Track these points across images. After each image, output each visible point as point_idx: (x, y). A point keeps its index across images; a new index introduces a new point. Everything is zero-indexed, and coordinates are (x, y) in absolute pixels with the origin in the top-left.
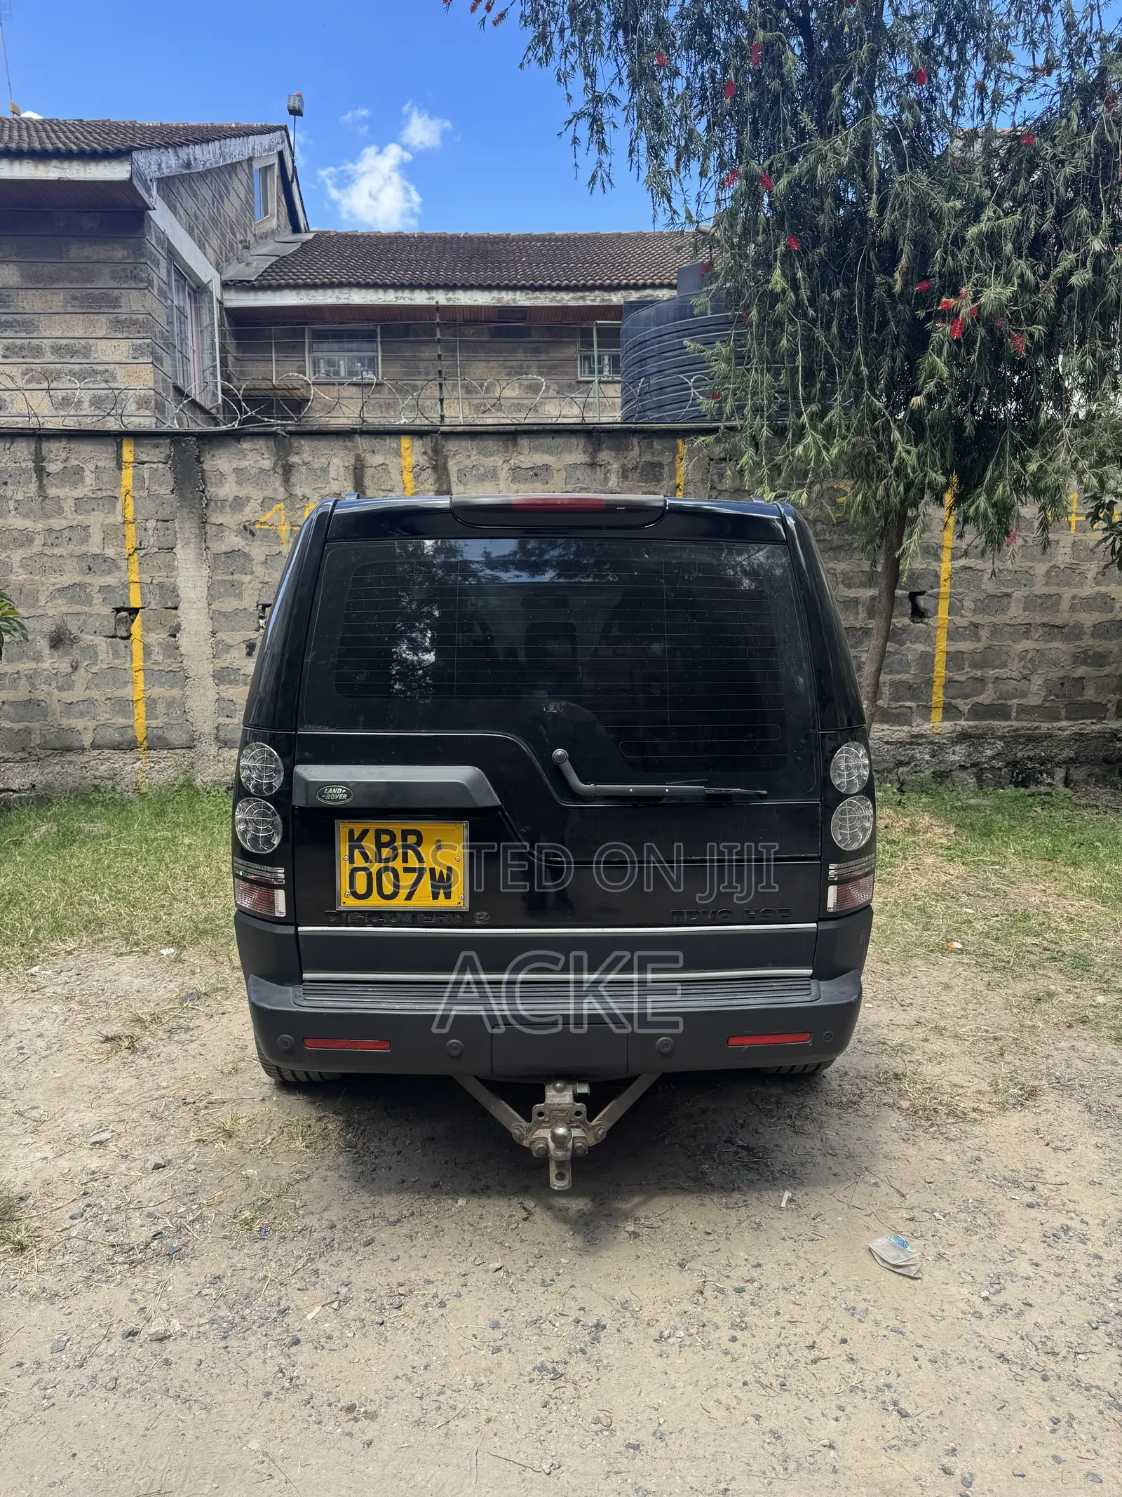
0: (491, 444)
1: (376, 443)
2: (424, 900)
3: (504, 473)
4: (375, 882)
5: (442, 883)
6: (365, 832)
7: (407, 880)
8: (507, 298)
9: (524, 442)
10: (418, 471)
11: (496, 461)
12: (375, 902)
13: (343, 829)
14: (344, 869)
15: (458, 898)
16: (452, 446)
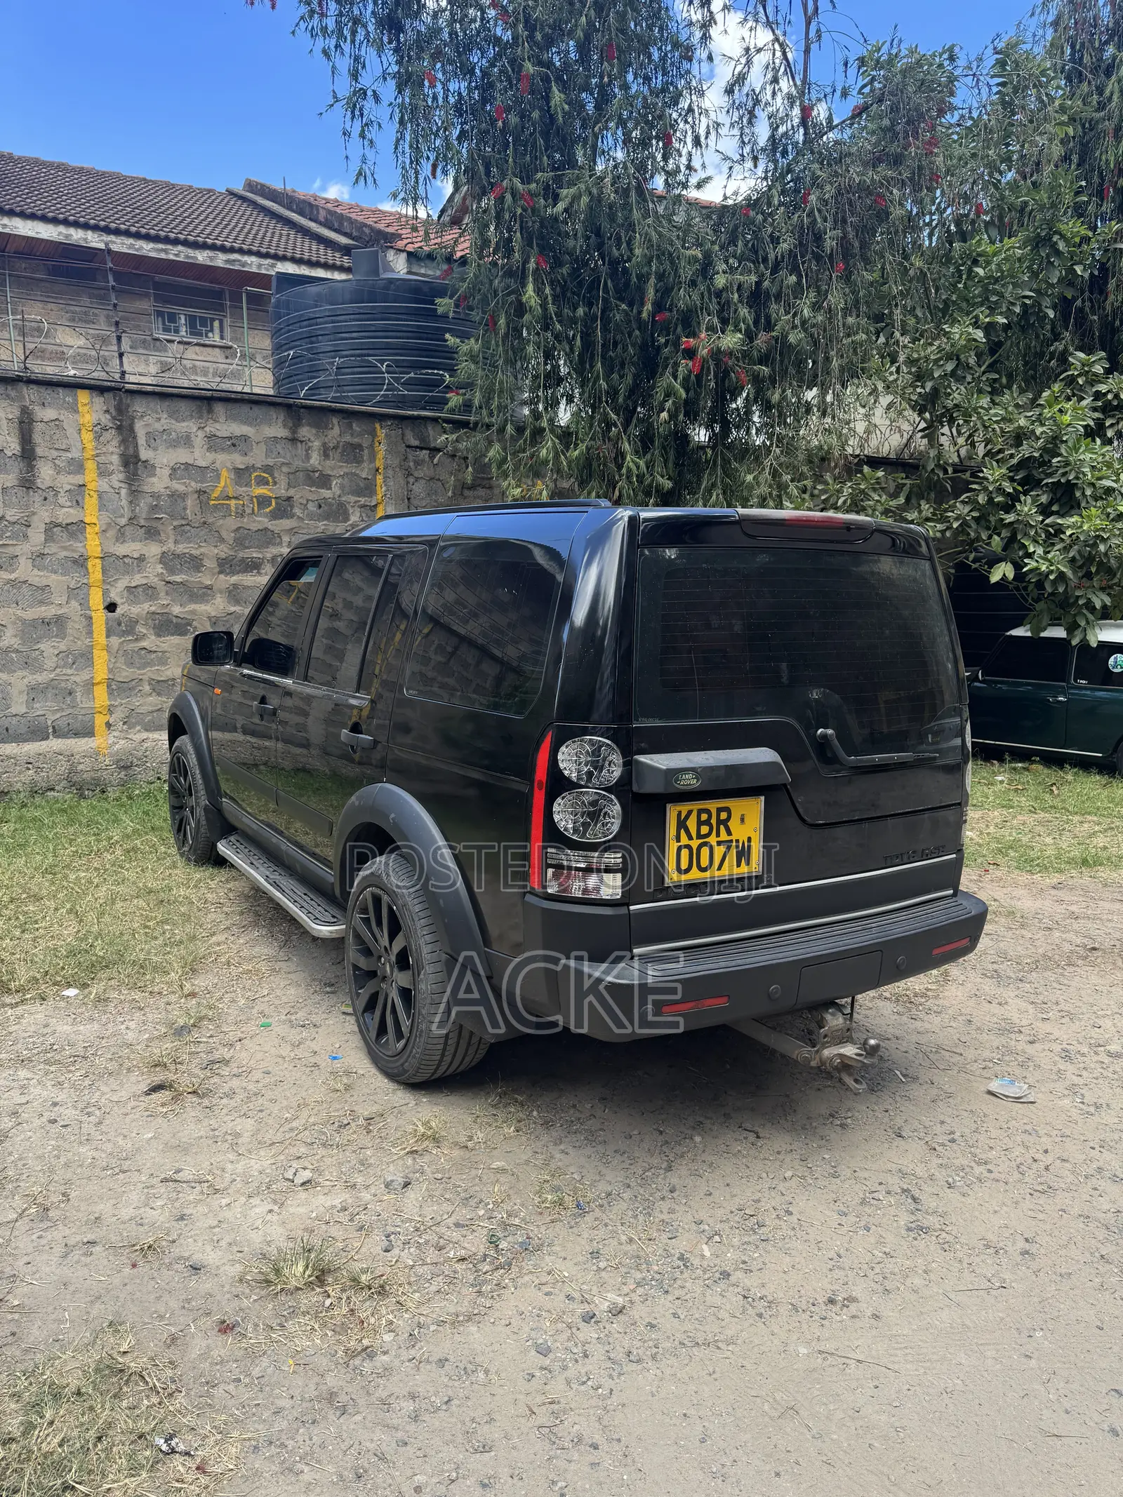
0: (183, 406)
1: (46, 393)
2: (731, 869)
3: (199, 440)
4: (695, 856)
5: (743, 854)
6: (690, 812)
7: (719, 851)
8: (77, 235)
9: (219, 408)
10: (99, 431)
11: (190, 426)
12: (695, 875)
13: (672, 812)
14: (672, 847)
15: (755, 864)
16: (139, 406)
